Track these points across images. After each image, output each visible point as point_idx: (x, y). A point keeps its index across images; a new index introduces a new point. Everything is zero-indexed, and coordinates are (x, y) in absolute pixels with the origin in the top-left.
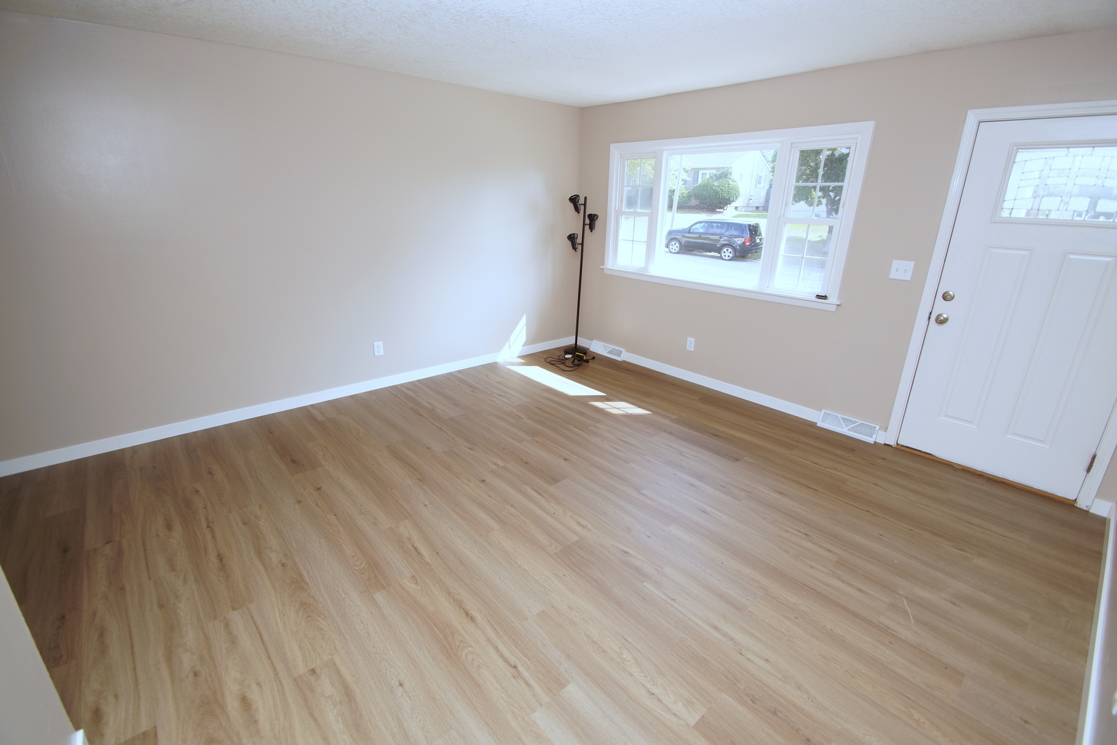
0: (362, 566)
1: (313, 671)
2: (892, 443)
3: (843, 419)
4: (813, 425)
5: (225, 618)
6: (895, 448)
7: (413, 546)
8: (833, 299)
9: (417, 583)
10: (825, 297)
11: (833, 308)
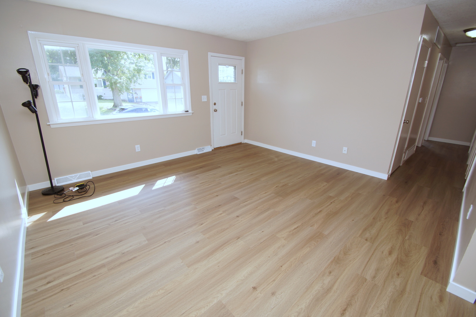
0: (314, 242)
1: (366, 240)
2: (213, 149)
3: (202, 148)
4: (197, 155)
5: (372, 280)
6: (214, 150)
7: (294, 230)
8: (190, 111)
9: (314, 225)
10: (188, 111)
11: (191, 114)
